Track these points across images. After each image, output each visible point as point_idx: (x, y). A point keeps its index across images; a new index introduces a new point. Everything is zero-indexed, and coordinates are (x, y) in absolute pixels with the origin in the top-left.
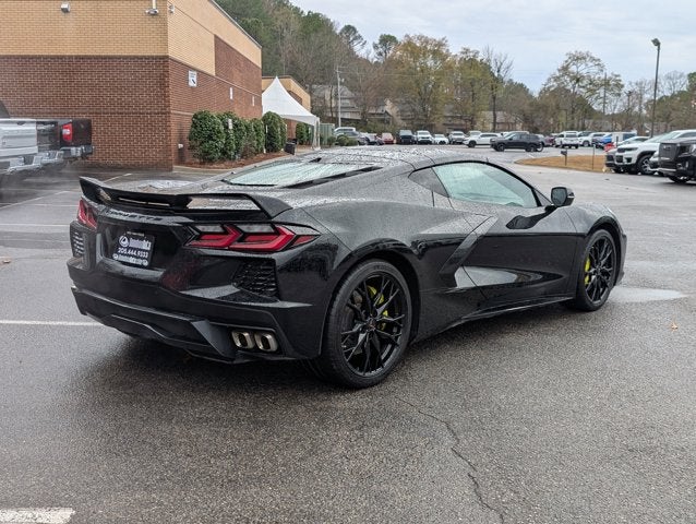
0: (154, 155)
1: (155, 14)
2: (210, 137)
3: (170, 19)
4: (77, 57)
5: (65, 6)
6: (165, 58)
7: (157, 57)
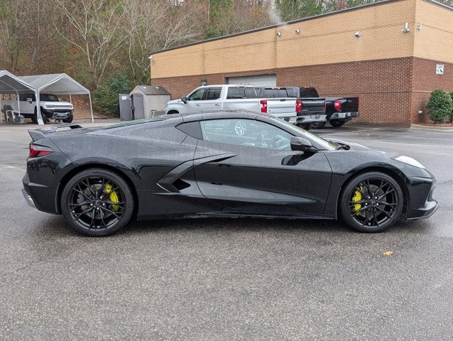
0: (400, 117)
1: (407, 32)
2: (440, 106)
3: (416, 34)
4: (362, 62)
5: (357, 34)
6: (411, 58)
7: (406, 58)
